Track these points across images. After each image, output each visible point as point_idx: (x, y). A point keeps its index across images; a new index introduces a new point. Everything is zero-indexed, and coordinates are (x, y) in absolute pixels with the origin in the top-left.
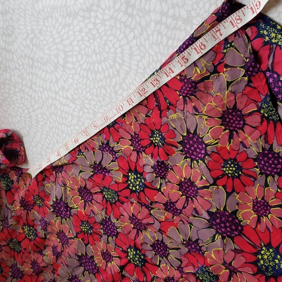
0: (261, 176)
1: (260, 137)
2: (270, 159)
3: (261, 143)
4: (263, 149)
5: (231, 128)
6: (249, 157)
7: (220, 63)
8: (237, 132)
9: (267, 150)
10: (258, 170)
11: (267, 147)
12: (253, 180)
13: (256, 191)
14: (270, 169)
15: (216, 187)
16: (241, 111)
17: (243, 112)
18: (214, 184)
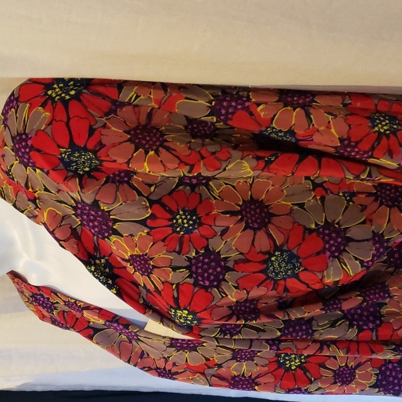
0: (185, 260)
1: (241, 253)
2: (215, 269)
3: (234, 255)
4: (226, 259)
5: (244, 212)
6: (210, 240)
7: (326, 190)
8: (241, 220)
9: (225, 264)
10: (194, 254)
11: (230, 264)
12: (177, 249)
13: (161, 255)
14: (200, 271)
15: (148, 205)
16: (269, 222)
17: (270, 226)
18: (152, 203)
